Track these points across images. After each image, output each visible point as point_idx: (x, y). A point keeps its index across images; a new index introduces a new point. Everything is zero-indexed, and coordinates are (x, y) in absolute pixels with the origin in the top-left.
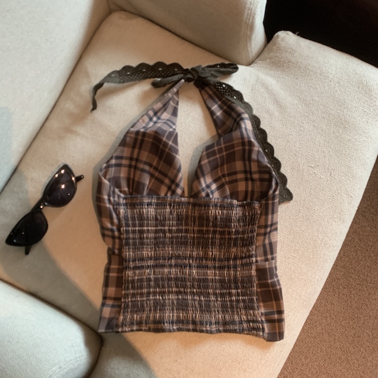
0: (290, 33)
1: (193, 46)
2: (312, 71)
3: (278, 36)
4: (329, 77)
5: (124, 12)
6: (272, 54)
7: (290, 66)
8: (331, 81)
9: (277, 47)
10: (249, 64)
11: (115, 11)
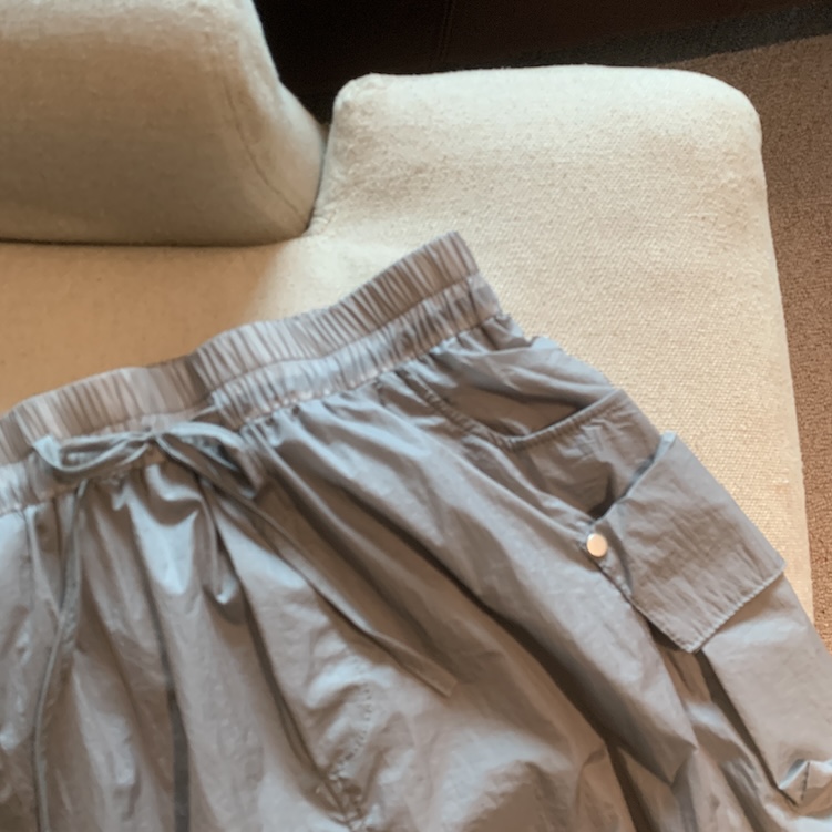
0: (375, 80)
1: (104, 252)
2: (497, 168)
3: (346, 105)
4: (553, 165)
6: (356, 168)
7: (426, 184)
8: (565, 175)
9: (361, 141)
10: (304, 227)
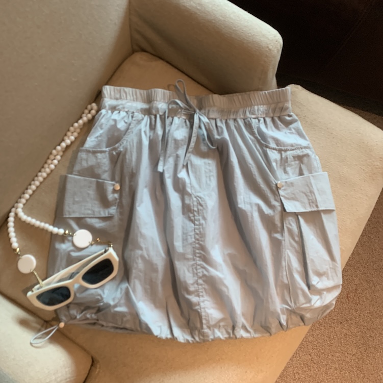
0: (300, 87)
5: (145, 53)
11: (137, 51)
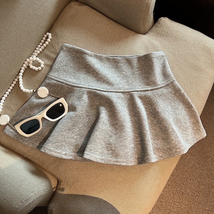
0: (167, 19)
5: (77, 2)
6: (157, 29)
9: (160, 25)
10: (144, 34)
11: (72, 1)
